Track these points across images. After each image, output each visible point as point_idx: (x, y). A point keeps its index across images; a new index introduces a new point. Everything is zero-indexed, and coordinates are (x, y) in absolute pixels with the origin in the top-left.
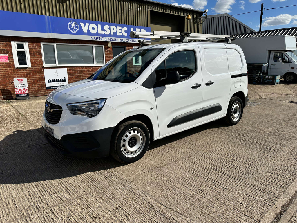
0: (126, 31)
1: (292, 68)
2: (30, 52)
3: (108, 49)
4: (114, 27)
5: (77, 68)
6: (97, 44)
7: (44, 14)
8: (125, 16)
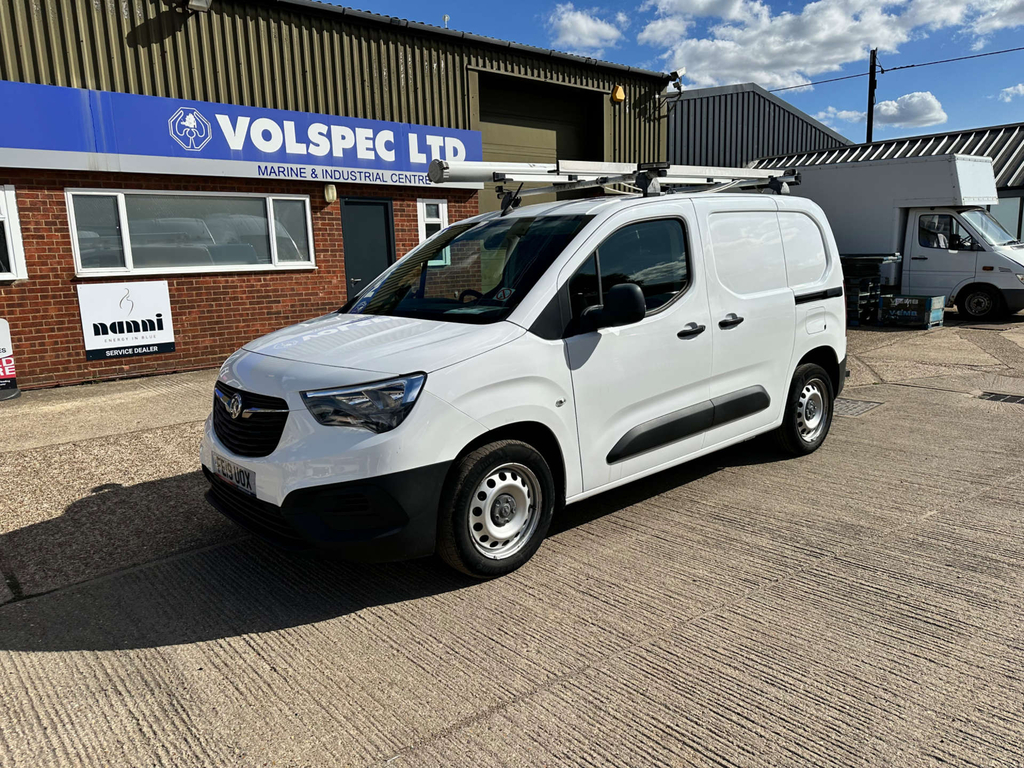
0: (388, 146)
1: (985, 268)
2: (21, 223)
3: (326, 210)
4: (346, 131)
5: (208, 279)
6: (282, 191)
7: (76, 83)
8: (386, 89)
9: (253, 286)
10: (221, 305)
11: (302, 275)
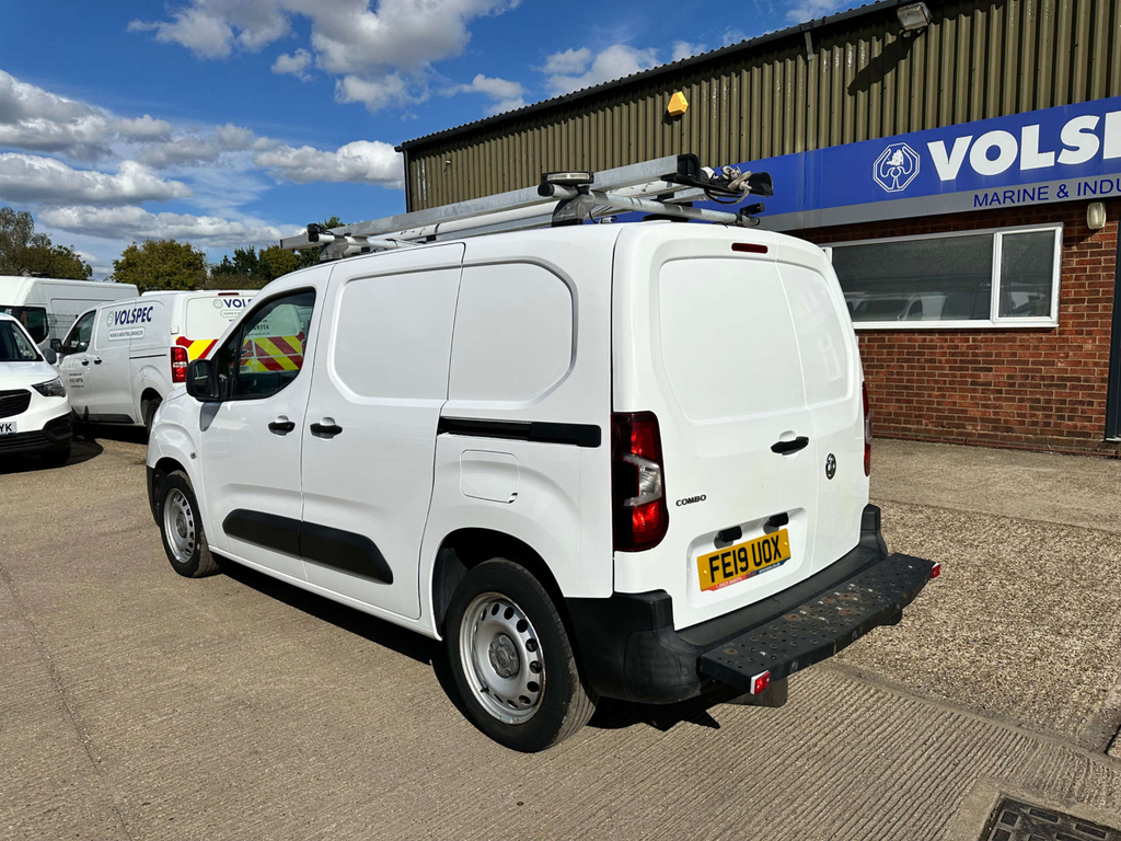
9: (957, 347)
10: (913, 367)
11: (1032, 335)
